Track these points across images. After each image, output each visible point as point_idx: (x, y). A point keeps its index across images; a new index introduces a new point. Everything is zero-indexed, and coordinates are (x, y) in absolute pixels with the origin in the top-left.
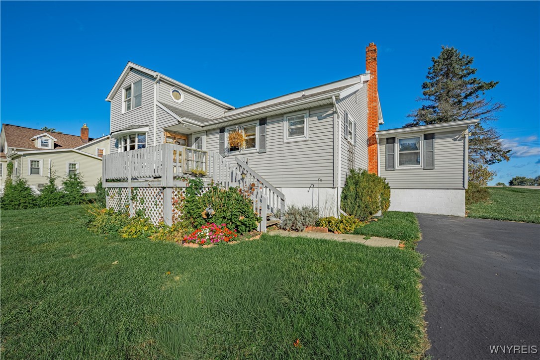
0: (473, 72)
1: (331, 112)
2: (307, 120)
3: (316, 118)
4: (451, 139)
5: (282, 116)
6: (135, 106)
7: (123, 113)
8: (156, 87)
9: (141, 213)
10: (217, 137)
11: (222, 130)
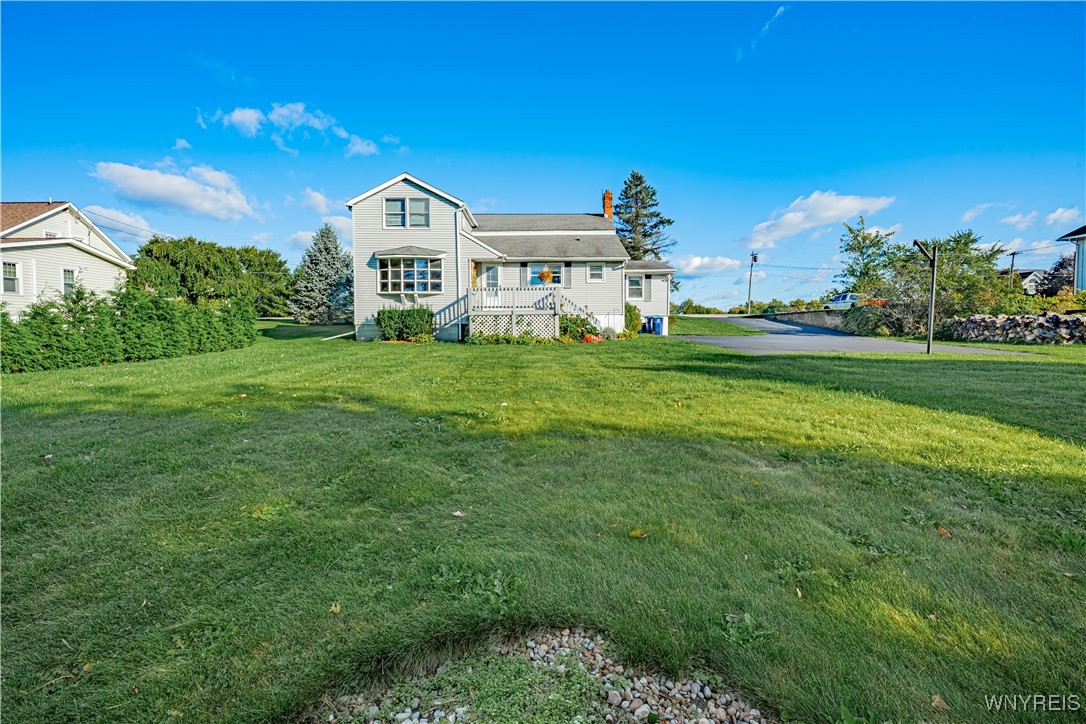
0: (656, 205)
2: (604, 269)
3: (611, 269)
4: (660, 280)
5: (585, 262)
6: (411, 225)
7: (385, 227)
8: (459, 214)
9: (526, 333)
10: (517, 270)
11: (524, 264)
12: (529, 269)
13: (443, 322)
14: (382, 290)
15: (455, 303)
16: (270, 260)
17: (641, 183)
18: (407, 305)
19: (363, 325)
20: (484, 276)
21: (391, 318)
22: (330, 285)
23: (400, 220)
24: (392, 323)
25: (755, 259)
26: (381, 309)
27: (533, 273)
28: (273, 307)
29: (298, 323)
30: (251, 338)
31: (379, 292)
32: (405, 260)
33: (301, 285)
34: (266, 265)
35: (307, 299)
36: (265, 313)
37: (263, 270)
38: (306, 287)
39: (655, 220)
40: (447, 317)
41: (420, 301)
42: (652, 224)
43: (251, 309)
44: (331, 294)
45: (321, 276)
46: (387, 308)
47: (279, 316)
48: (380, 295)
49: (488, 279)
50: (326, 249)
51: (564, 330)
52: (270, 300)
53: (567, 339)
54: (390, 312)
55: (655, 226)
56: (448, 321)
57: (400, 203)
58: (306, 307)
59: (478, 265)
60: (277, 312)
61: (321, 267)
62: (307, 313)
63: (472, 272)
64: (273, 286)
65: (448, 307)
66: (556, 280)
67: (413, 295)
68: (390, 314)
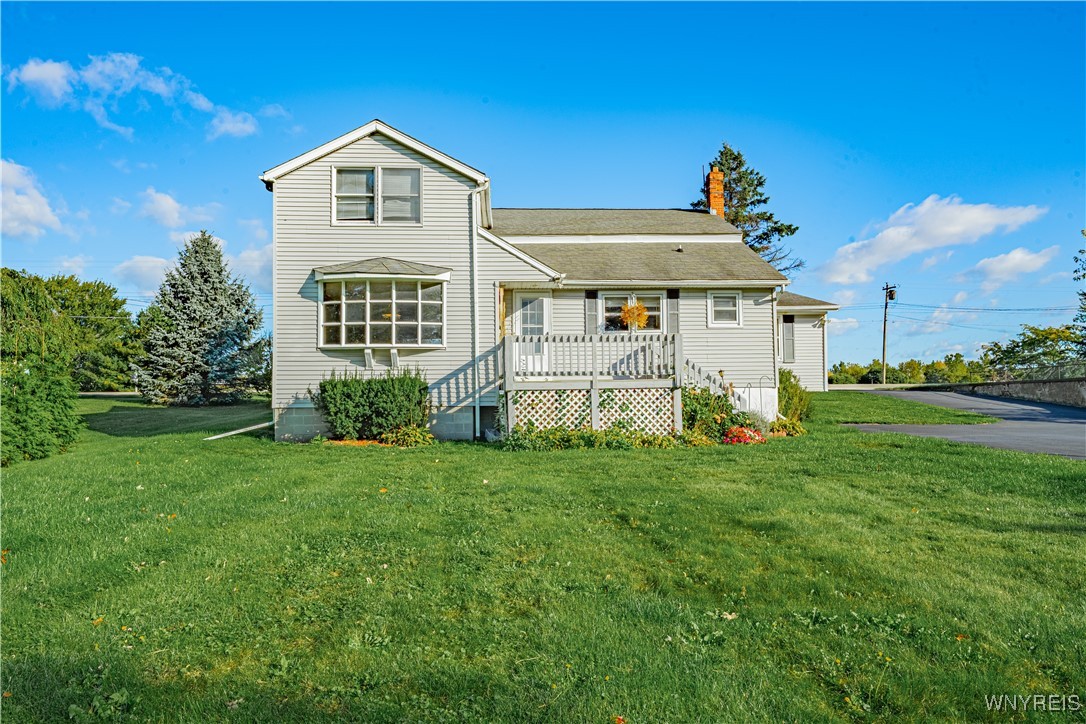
0: (765, 201)
1: (769, 298)
2: (740, 302)
3: (752, 302)
4: (810, 325)
5: (704, 291)
6: (385, 219)
7: (335, 222)
8: (476, 199)
9: (620, 424)
10: (578, 304)
11: (592, 294)
12: (601, 303)
13: (445, 404)
14: (328, 341)
15: (467, 366)
16: (98, 299)
17: (740, 164)
18: (376, 370)
19: (289, 409)
20: (518, 314)
21: (349, 396)
22: (208, 336)
23: (364, 208)
24: (350, 405)
25: (891, 295)
26: (328, 378)
27: (608, 310)
28: (99, 373)
29: (149, 402)
30: (66, 437)
31: (321, 344)
32: (373, 283)
33: (157, 335)
34: (92, 306)
35: (167, 360)
36: (87, 385)
37: (86, 314)
38: (165, 339)
39: (764, 227)
40: (453, 395)
41: (401, 363)
42: (759, 232)
43: (66, 379)
44: (210, 352)
45: (192, 319)
46: (340, 376)
47: (110, 389)
48: (323, 351)
49: (525, 321)
50: (202, 274)
51: (691, 419)
52: (96, 363)
53: (698, 436)
54: (345, 384)
55: (766, 236)
56: (454, 400)
57: (363, 178)
58: (164, 375)
59: (508, 292)
60: (107, 382)
61: (194, 304)
62: (166, 385)
63: (500, 307)
64: (102, 341)
65: (455, 374)
66: (653, 323)
67: (388, 351)
68: (347, 388)
